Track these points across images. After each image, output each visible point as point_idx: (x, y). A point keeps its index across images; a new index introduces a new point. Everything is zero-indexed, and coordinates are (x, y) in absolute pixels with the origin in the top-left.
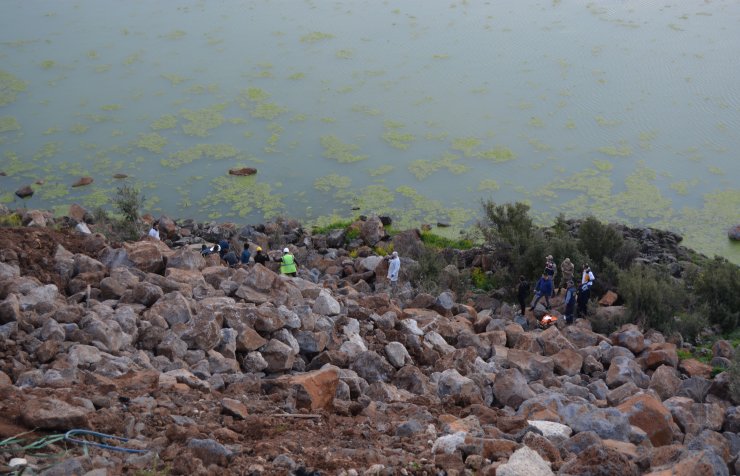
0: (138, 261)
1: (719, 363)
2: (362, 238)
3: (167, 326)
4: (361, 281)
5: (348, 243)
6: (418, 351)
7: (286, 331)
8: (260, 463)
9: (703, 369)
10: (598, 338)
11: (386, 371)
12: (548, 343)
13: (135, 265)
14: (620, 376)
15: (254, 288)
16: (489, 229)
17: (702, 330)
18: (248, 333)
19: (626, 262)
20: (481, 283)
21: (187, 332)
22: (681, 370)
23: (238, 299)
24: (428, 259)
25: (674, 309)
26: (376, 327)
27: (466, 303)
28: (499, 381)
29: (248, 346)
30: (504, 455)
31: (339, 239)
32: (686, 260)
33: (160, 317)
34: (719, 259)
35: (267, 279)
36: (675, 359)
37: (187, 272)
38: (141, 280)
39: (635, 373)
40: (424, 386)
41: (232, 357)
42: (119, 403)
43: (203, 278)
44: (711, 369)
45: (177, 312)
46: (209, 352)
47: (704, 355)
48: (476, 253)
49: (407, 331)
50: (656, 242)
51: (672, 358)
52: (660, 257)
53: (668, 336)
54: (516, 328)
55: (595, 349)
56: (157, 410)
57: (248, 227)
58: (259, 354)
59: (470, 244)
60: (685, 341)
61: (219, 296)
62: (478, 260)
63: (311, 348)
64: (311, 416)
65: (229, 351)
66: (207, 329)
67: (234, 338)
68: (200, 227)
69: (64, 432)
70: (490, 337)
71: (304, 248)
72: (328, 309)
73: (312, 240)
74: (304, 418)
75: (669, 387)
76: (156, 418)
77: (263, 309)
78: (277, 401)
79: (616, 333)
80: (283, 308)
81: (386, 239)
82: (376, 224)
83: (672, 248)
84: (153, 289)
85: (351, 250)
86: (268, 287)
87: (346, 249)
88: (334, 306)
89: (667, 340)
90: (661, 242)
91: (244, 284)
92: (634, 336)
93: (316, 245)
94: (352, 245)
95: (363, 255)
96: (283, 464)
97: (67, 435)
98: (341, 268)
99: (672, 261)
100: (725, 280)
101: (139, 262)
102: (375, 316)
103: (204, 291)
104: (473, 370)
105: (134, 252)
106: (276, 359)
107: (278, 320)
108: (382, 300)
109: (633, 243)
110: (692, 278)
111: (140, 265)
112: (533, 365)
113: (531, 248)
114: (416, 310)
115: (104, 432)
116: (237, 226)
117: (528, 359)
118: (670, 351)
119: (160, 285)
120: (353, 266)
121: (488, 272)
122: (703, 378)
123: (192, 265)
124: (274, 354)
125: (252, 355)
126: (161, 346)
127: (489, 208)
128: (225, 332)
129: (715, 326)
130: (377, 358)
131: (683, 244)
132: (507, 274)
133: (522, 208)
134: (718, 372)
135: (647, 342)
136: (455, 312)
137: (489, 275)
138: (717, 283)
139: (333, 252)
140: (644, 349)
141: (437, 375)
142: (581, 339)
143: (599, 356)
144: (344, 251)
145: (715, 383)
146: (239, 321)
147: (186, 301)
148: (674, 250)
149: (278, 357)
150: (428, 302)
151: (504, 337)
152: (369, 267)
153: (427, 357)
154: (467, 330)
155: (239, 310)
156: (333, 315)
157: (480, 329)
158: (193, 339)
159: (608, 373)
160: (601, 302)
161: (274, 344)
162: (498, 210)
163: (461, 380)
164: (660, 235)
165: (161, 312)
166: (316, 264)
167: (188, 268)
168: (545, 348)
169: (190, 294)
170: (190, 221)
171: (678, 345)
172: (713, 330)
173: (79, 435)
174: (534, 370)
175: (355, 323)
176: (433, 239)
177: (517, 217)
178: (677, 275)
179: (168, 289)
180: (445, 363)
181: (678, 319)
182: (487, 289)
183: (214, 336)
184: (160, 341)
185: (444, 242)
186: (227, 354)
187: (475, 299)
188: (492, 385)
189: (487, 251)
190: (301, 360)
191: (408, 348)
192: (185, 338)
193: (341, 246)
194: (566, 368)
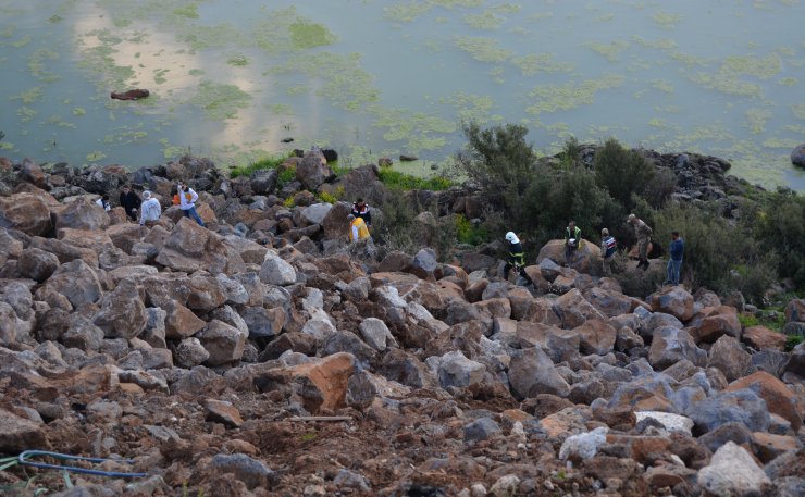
0: (17, 220)
1: (795, 330)
2: (300, 179)
3: (71, 308)
4: (304, 238)
5: (281, 188)
6: (402, 329)
7: (229, 309)
8: (316, 483)
9: (775, 339)
10: (633, 303)
11: (368, 358)
12: (568, 312)
13: (14, 226)
14: (668, 352)
15: (181, 251)
16: (473, 163)
17: (768, 287)
18: (181, 313)
19: (659, 199)
20: (466, 235)
21: (101, 314)
22: (746, 342)
23: (161, 268)
24: (395, 205)
25: (731, 259)
26: (344, 298)
27: (452, 262)
28: (516, 365)
29: (182, 331)
30: (659, 456)
31: (267, 182)
32: (738, 194)
33: (61, 296)
34: (782, 191)
35: (197, 238)
36: (737, 327)
37: (88, 233)
38: (25, 247)
39: (688, 348)
40: (421, 375)
41: (162, 346)
42: (73, 412)
43: (110, 241)
44: (784, 338)
45: (83, 288)
46: (132, 341)
47: (774, 319)
48: (456, 195)
49: (386, 302)
50: (696, 171)
51: (734, 326)
52: (704, 191)
53: (725, 296)
54: (523, 294)
55: (630, 317)
56: (125, 419)
57: (143, 170)
58: (197, 341)
59: (446, 183)
60: (748, 302)
61: (134, 264)
62: (459, 204)
63: (264, 331)
64: (338, 418)
65: (157, 339)
66: (129, 310)
67: (163, 319)
68: (77, 172)
69: (16, 453)
70: (491, 306)
71: (221, 196)
72: (280, 276)
73: (232, 185)
74: (330, 422)
75: (734, 364)
76: (126, 430)
77: (198, 278)
78: (278, 400)
79: (656, 296)
80: (222, 277)
81: (331, 180)
82: (318, 160)
83: (718, 178)
84: (46, 258)
85: (285, 196)
86: (200, 249)
87: (278, 195)
88: (287, 272)
89: (723, 302)
90: (703, 171)
91: (167, 247)
92: (681, 298)
93: (238, 192)
94: (285, 190)
95: (303, 203)
96: (350, 483)
97: (21, 457)
98: (274, 222)
99: (719, 196)
100: (795, 218)
101: (20, 221)
102: (341, 284)
103: (114, 258)
104: (478, 351)
105: (11, 208)
106: (220, 347)
107: (218, 294)
108: (340, 262)
109: (667, 174)
110: (749, 217)
111: (20, 226)
112: (552, 342)
113: (533, 186)
114: (388, 274)
115: (64, 452)
116: (127, 170)
117: (545, 334)
118: (730, 315)
119: (55, 252)
120: (291, 218)
121: (475, 220)
122: (777, 350)
123: (92, 223)
124: (217, 340)
125: (187, 343)
126: (68, 335)
127: (472, 133)
128: (151, 313)
129: (785, 281)
130: (355, 341)
131: (732, 172)
132: (502, 221)
133: (518, 132)
134: (796, 342)
135: (698, 306)
136: (439, 275)
137: (477, 223)
138: (786, 223)
139: (261, 201)
140: (695, 315)
141: (434, 361)
142: (610, 305)
143: (636, 327)
144: (277, 199)
145: (794, 357)
146: (167, 297)
147: (93, 271)
148: (720, 182)
149: (223, 345)
150: (402, 264)
151: (507, 306)
152: (314, 220)
153: (413, 336)
154: (458, 299)
155: (166, 282)
156: (286, 284)
157: (473, 296)
158: (112, 322)
159: (651, 350)
160: (630, 254)
161: (216, 326)
162: (485, 136)
163: (469, 365)
164: (701, 162)
165: (61, 289)
166: (241, 217)
167: (87, 227)
168: (565, 319)
169: (96, 262)
170: (64, 165)
171: (739, 309)
172: (783, 286)
173: (35, 457)
174: (554, 348)
175: (316, 295)
176: (396, 178)
177: (511, 144)
178: (728, 214)
179: (66, 257)
180: (441, 344)
181: (735, 274)
182: (475, 243)
183: (139, 319)
184: (66, 329)
185: (412, 182)
186: (155, 342)
187: (460, 257)
188: (506, 370)
189: (471, 191)
190: (252, 347)
191: (389, 325)
192: (100, 323)
193: (271, 192)
194: (594, 345)
